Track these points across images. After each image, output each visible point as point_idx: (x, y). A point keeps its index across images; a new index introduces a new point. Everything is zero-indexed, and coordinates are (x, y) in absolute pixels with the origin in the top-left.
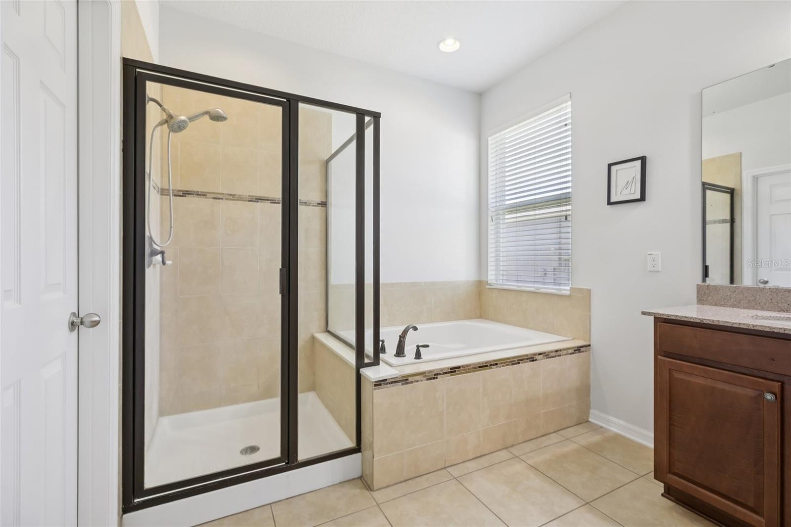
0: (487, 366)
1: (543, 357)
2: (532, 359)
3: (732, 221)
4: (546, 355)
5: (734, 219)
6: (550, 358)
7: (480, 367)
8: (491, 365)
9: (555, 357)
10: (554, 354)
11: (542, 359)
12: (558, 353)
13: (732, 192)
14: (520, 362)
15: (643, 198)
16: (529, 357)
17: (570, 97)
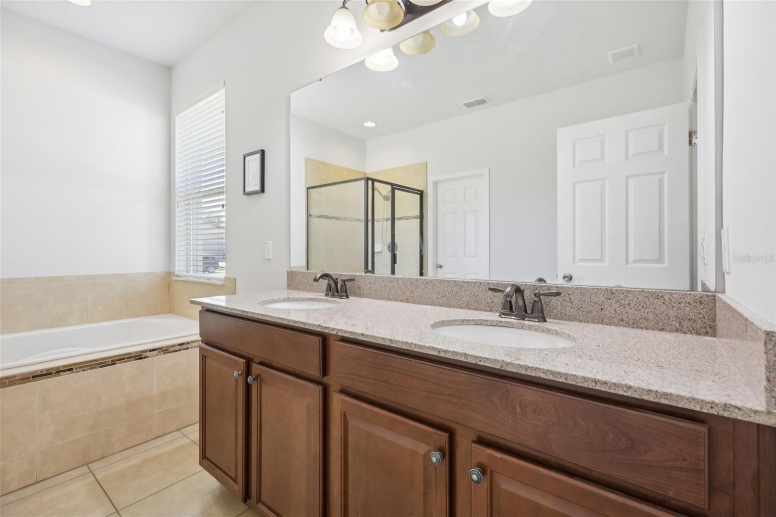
0: (52, 373)
1: (159, 352)
2: (139, 356)
3: (422, 217)
4: (163, 351)
5: (423, 216)
6: (171, 352)
7: (33, 377)
8: (58, 372)
9: (180, 350)
10: (178, 348)
11: (157, 355)
12: (185, 346)
13: (421, 194)
14: (117, 362)
15: (263, 190)
16: (133, 355)
17: (224, 84)
